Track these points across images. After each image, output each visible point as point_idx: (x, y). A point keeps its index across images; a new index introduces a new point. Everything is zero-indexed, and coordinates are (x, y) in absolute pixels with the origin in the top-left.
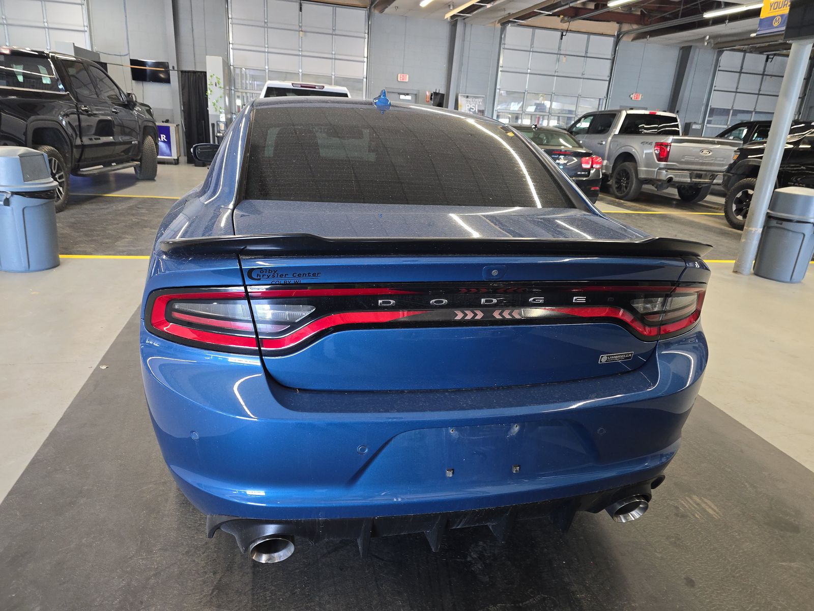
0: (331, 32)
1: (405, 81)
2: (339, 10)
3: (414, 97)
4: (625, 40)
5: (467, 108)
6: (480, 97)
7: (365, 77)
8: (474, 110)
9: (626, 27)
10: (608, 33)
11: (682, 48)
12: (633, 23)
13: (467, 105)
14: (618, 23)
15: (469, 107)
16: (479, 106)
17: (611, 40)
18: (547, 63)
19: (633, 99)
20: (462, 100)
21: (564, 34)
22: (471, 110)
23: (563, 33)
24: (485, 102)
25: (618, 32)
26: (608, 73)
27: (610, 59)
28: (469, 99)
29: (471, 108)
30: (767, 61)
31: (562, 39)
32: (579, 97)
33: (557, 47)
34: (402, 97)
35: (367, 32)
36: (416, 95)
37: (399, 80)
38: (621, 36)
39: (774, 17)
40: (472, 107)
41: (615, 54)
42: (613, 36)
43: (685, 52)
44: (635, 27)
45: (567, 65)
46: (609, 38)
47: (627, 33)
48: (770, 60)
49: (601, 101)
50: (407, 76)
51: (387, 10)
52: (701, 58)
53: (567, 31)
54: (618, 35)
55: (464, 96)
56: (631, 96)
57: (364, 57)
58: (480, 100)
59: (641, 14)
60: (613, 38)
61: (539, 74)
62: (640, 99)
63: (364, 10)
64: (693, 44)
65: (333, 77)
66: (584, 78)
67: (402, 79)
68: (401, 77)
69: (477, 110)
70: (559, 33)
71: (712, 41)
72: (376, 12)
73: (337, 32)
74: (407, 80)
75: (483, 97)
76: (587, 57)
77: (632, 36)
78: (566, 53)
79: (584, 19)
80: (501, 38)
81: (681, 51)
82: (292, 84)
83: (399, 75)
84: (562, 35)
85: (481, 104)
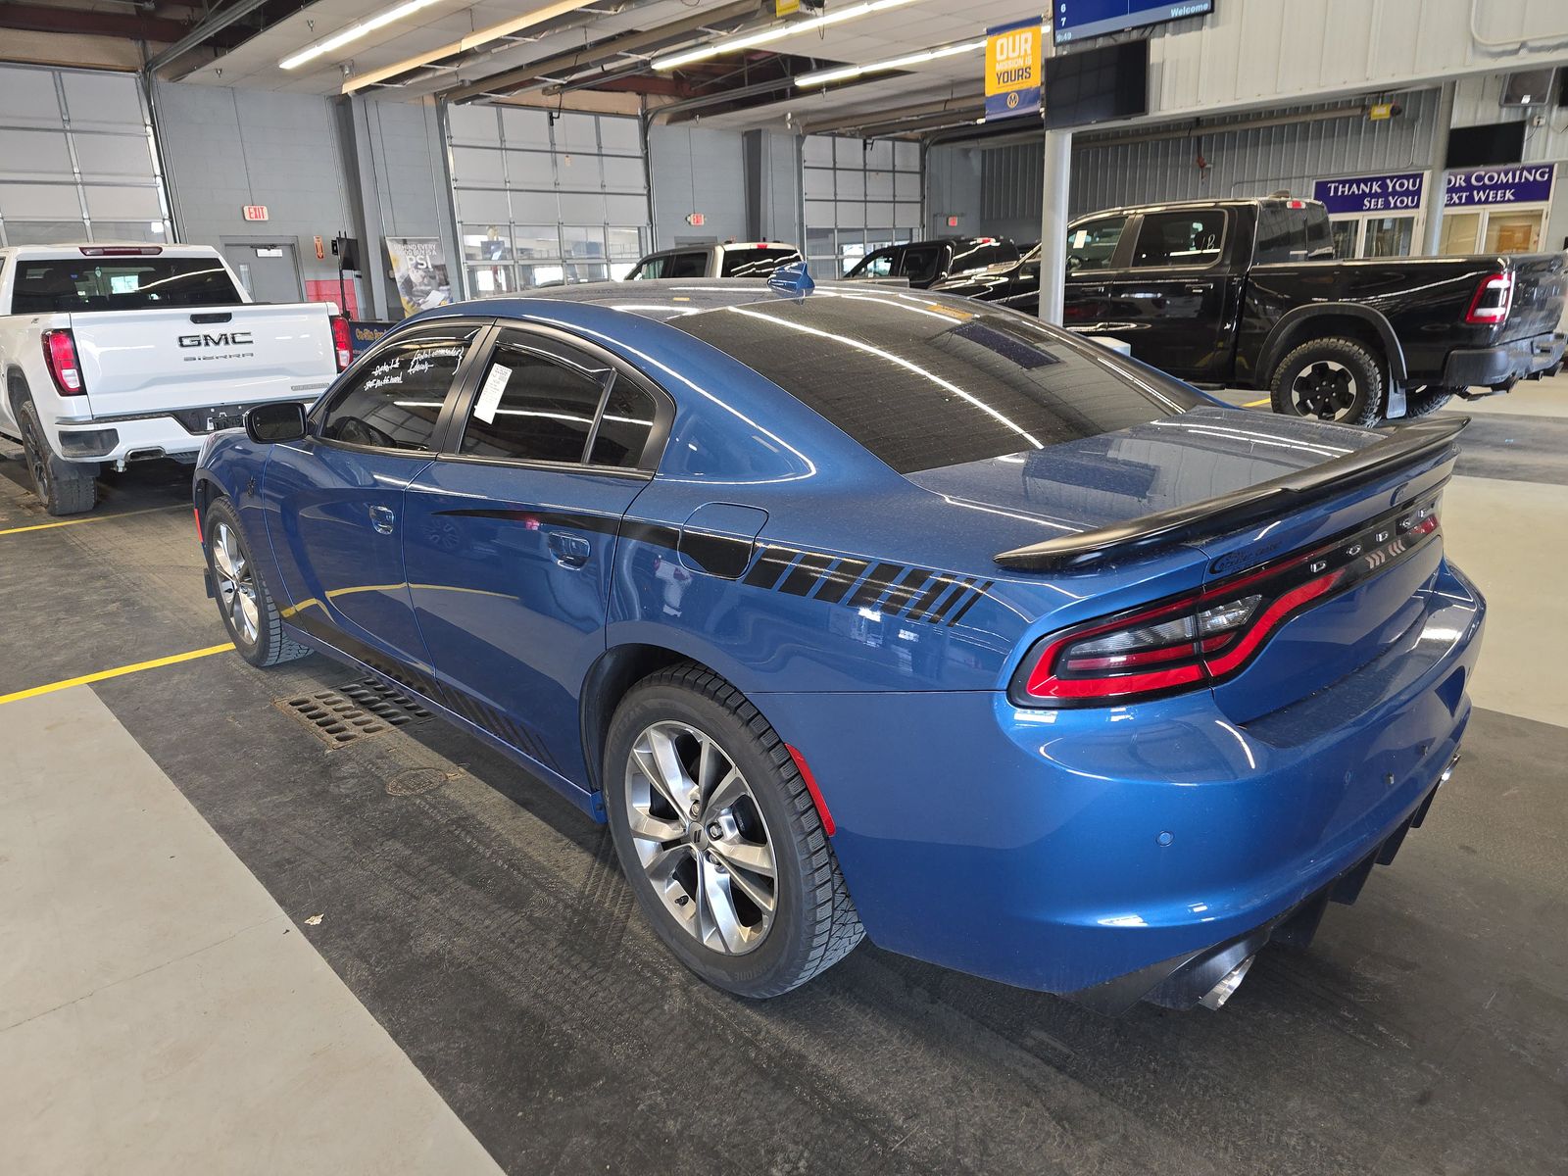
0: (59, 125)
1: (262, 219)
2: (68, 77)
3: (288, 250)
4: (659, 123)
5: (410, 263)
6: (430, 240)
7: (167, 217)
8: (425, 266)
9: (653, 102)
10: (627, 111)
11: (746, 134)
12: (664, 94)
13: (408, 258)
14: (639, 94)
15: (414, 261)
16: (431, 257)
17: (635, 124)
18: (534, 170)
19: (692, 223)
20: (395, 250)
21: (555, 115)
22: (419, 266)
23: (551, 114)
24: (440, 247)
25: (642, 110)
26: (642, 181)
27: (640, 158)
28: (410, 247)
29: (417, 264)
30: (865, 148)
31: (552, 124)
32: (606, 225)
33: (548, 141)
34: (262, 253)
35: (148, 122)
36: (292, 246)
37: (247, 218)
38: (649, 116)
39: (1007, 94)
40: (419, 261)
41: (647, 148)
42: (636, 117)
43: (753, 141)
44: (667, 100)
45: (575, 172)
46: (628, 120)
47: (658, 111)
48: (869, 147)
49: (643, 231)
50: (265, 209)
51: (191, 77)
52: (776, 149)
53: (560, 109)
54: (645, 116)
55: (398, 241)
56: (689, 219)
57: (155, 176)
58: (432, 246)
59: (675, 78)
60: (637, 121)
61: (527, 191)
62: (703, 223)
63: (132, 77)
64: (762, 128)
65: (87, 223)
66: (606, 194)
67: (253, 215)
68: (250, 213)
69: (430, 267)
70: (545, 115)
71: (797, 121)
72: (160, 81)
73: (74, 125)
74: (266, 218)
75: (436, 240)
76: (602, 155)
77: (666, 117)
78: (569, 150)
79: (588, 89)
80: (441, 125)
81: (745, 139)
82: (82, 249)
83: (246, 209)
84: (551, 118)
85: (434, 253)
